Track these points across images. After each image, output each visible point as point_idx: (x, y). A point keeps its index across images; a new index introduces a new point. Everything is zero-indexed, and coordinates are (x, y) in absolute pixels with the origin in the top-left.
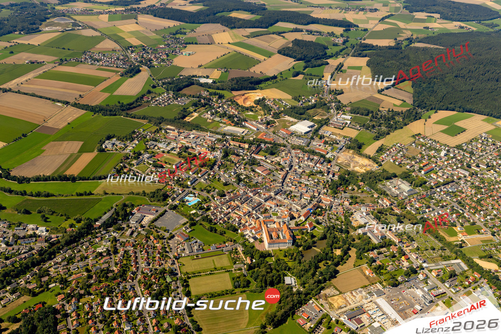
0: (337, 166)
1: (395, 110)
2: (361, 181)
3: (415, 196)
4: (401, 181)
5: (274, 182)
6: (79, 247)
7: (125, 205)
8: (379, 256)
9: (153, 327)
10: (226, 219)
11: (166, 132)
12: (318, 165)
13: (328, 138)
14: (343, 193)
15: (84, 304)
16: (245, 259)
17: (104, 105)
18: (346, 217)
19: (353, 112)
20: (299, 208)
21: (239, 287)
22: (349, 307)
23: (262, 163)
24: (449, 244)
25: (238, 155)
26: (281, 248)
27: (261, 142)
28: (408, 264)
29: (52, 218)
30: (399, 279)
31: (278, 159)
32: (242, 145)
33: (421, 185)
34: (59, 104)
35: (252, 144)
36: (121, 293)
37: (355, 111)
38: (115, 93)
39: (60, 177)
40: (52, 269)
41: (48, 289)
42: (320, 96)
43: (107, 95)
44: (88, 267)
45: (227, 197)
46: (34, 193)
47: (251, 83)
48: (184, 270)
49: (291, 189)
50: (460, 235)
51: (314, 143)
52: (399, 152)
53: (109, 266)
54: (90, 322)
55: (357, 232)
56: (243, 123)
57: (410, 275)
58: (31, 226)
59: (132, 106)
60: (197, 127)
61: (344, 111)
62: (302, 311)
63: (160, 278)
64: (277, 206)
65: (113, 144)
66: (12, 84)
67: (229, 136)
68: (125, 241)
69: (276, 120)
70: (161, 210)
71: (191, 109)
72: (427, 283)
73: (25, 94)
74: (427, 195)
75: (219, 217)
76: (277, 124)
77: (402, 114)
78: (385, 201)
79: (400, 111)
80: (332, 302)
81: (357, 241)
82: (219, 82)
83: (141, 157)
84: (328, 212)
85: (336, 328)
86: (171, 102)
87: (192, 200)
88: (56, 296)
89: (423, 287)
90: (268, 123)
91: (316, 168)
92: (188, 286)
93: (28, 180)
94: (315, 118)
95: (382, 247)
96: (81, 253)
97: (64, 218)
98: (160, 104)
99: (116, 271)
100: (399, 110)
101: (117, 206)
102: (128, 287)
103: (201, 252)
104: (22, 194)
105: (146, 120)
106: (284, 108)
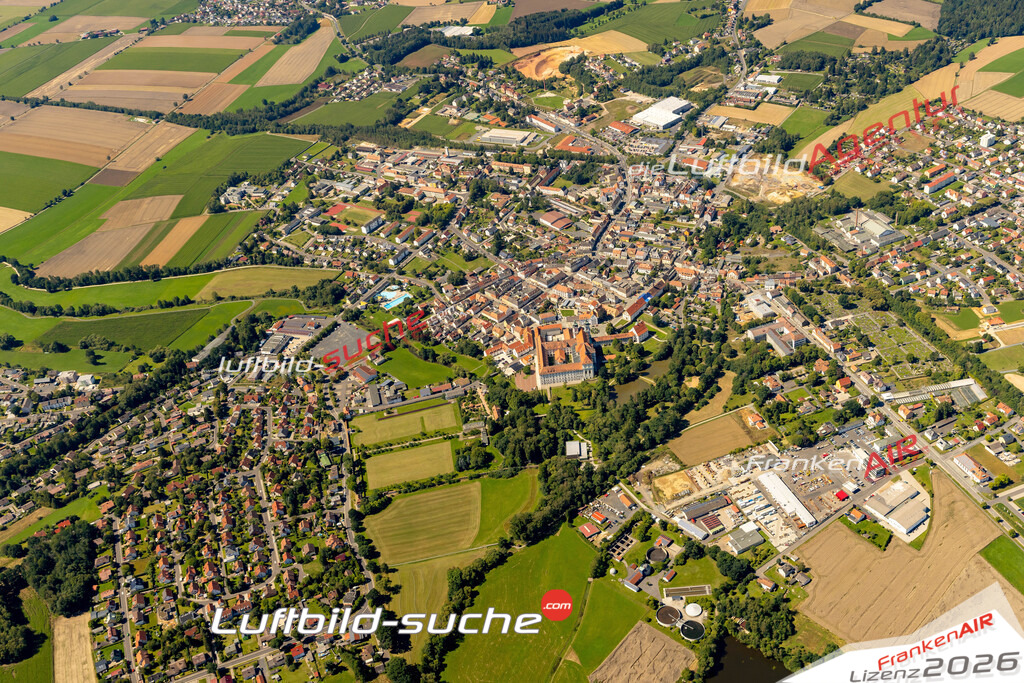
0: (728, 193)
1: (888, 50)
2: (777, 224)
3: (896, 246)
4: (867, 215)
5: (576, 245)
6: (155, 410)
7: (254, 319)
8: (785, 385)
9: (281, 554)
10: (460, 331)
11: (356, 156)
12: (682, 197)
13: (717, 131)
14: (729, 254)
15: (149, 517)
16: (488, 411)
17: (233, 111)
18: (725, 306)
19: (787, 65)
20: (622, 295)
21: (468, 469)
22: (697, 495)
23: (555, 204)
24: (953, 348)
25: (505, 192)
26: (569, 383)
27: (561, 158)
28: (848, 396)
29: (108, 356)
30: (821, 430)
31: (593, 192)
32: (517, 168)
33: (915, 220)
34: (141, 120)
35: (539, 164)
36: (224, 493)
37: (793, 61)
38: (260, 83)
39: (129, 271)
40: (98, 456)
41: (86, 493)
42: (715, 35)
43: (242, 88)
44: (166, 447)
45: (468, 286)
46: (77, 310)
47: (559, 25)
48: (358, 441)
49: (612, 255)
50: (985, 324)
51: (683, 147)
52: (880, 148)
53: (207, 441)
54: (158, 548)
55: (744, 337)
56: (528, 120)
57: (846, 420)
58: (64, 375)
59: (291, 108)
60: (424, 138)
61: (766, 66)
62: (595, 509)
63: (306, 459)
64: (575, 293)
65: (243, 194)
66: (50, 89)
67: (491, 150)
68: (245, 391)
69: (602, 105)
70: (326, 324)
71: (417, 100)
72: (883, 434)
73: (75, 105)
74: (925, 241)
75: (446, 327)
76: (605, 112)
77: (907, 56)
78: (823, 263)
79: (902, 50)
80: (660, 486)
81: (741, 355)
82: (488, 31)
83: (297, 216)
84: (688, 298)
85: (660, 540)
86: (376, 89)
87: (394, 298)
88: (100, 504)
89: (872, 444)
90: (583, 113)
91: (675, 204)
92: (363, 472)
93: (68, 285)
94: (695, 89)
95: (794, 364)
96: (157, 420)
97: (132, 353)
98: (350, 96)
99: (219, 451)
100: (899, 47)
101: (238, 321)
102: (240, 480)
103: (399, 402)
104: (54, 314)
105: (316, 136)
106: (625, 74)
